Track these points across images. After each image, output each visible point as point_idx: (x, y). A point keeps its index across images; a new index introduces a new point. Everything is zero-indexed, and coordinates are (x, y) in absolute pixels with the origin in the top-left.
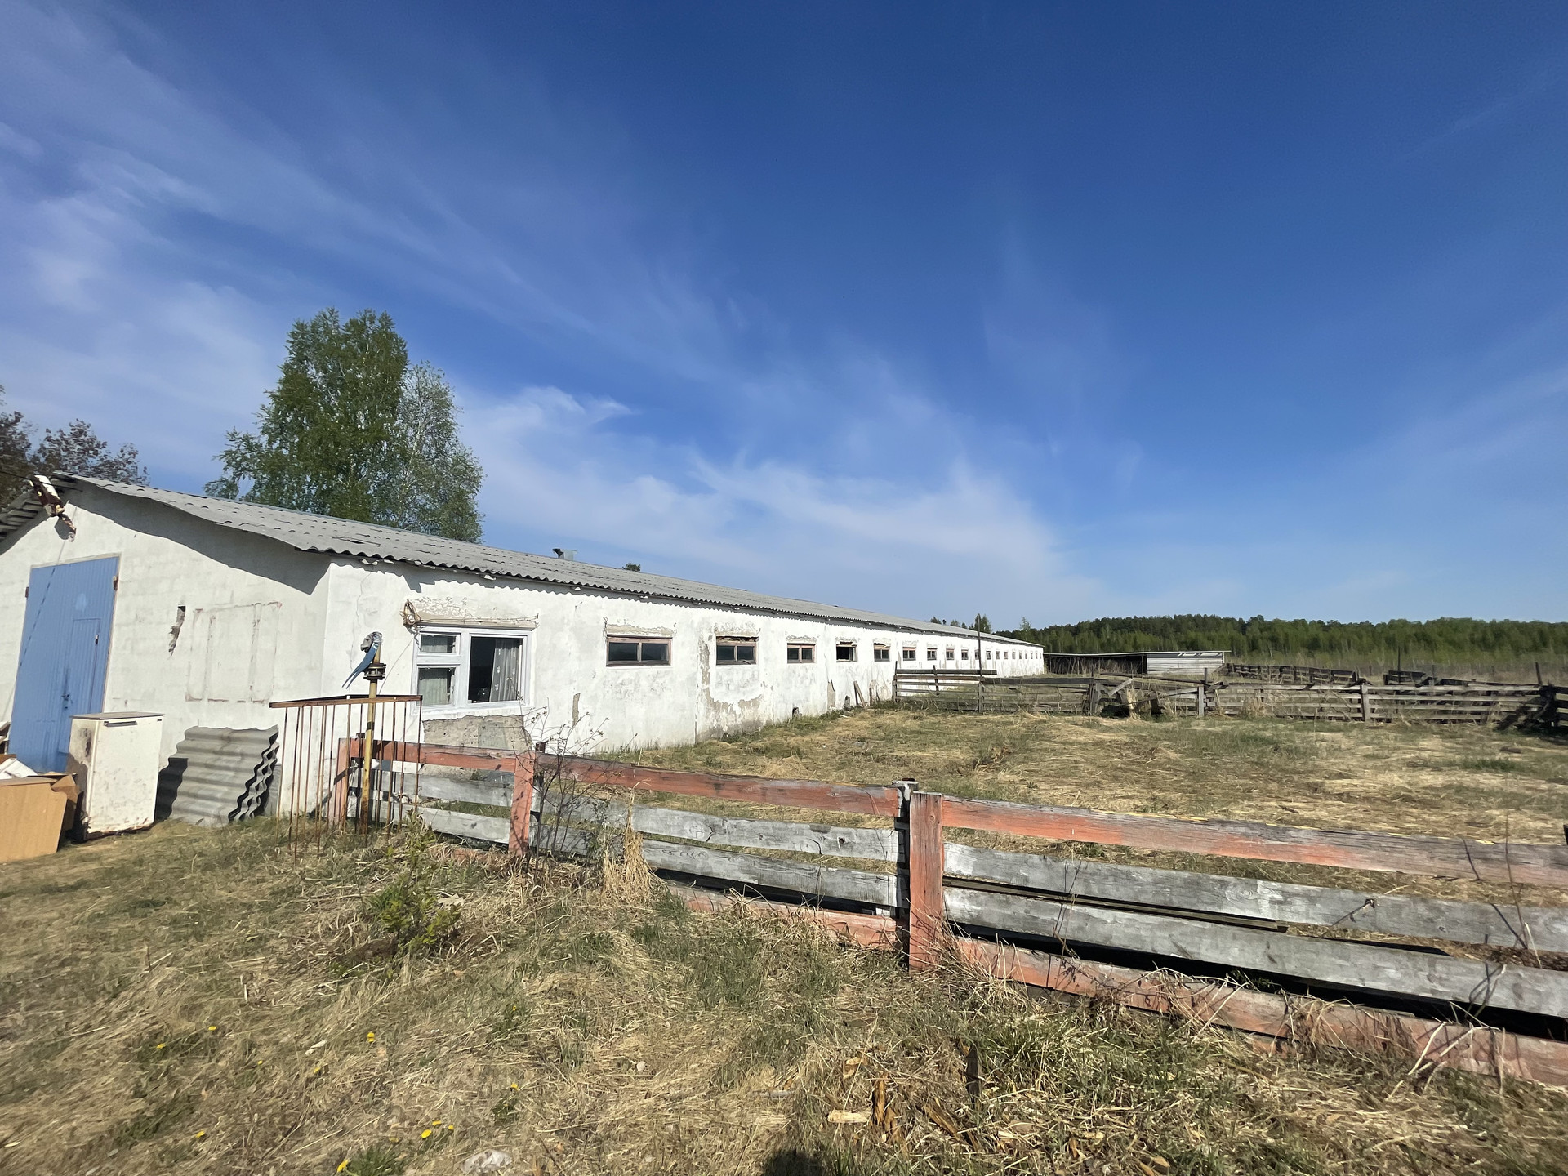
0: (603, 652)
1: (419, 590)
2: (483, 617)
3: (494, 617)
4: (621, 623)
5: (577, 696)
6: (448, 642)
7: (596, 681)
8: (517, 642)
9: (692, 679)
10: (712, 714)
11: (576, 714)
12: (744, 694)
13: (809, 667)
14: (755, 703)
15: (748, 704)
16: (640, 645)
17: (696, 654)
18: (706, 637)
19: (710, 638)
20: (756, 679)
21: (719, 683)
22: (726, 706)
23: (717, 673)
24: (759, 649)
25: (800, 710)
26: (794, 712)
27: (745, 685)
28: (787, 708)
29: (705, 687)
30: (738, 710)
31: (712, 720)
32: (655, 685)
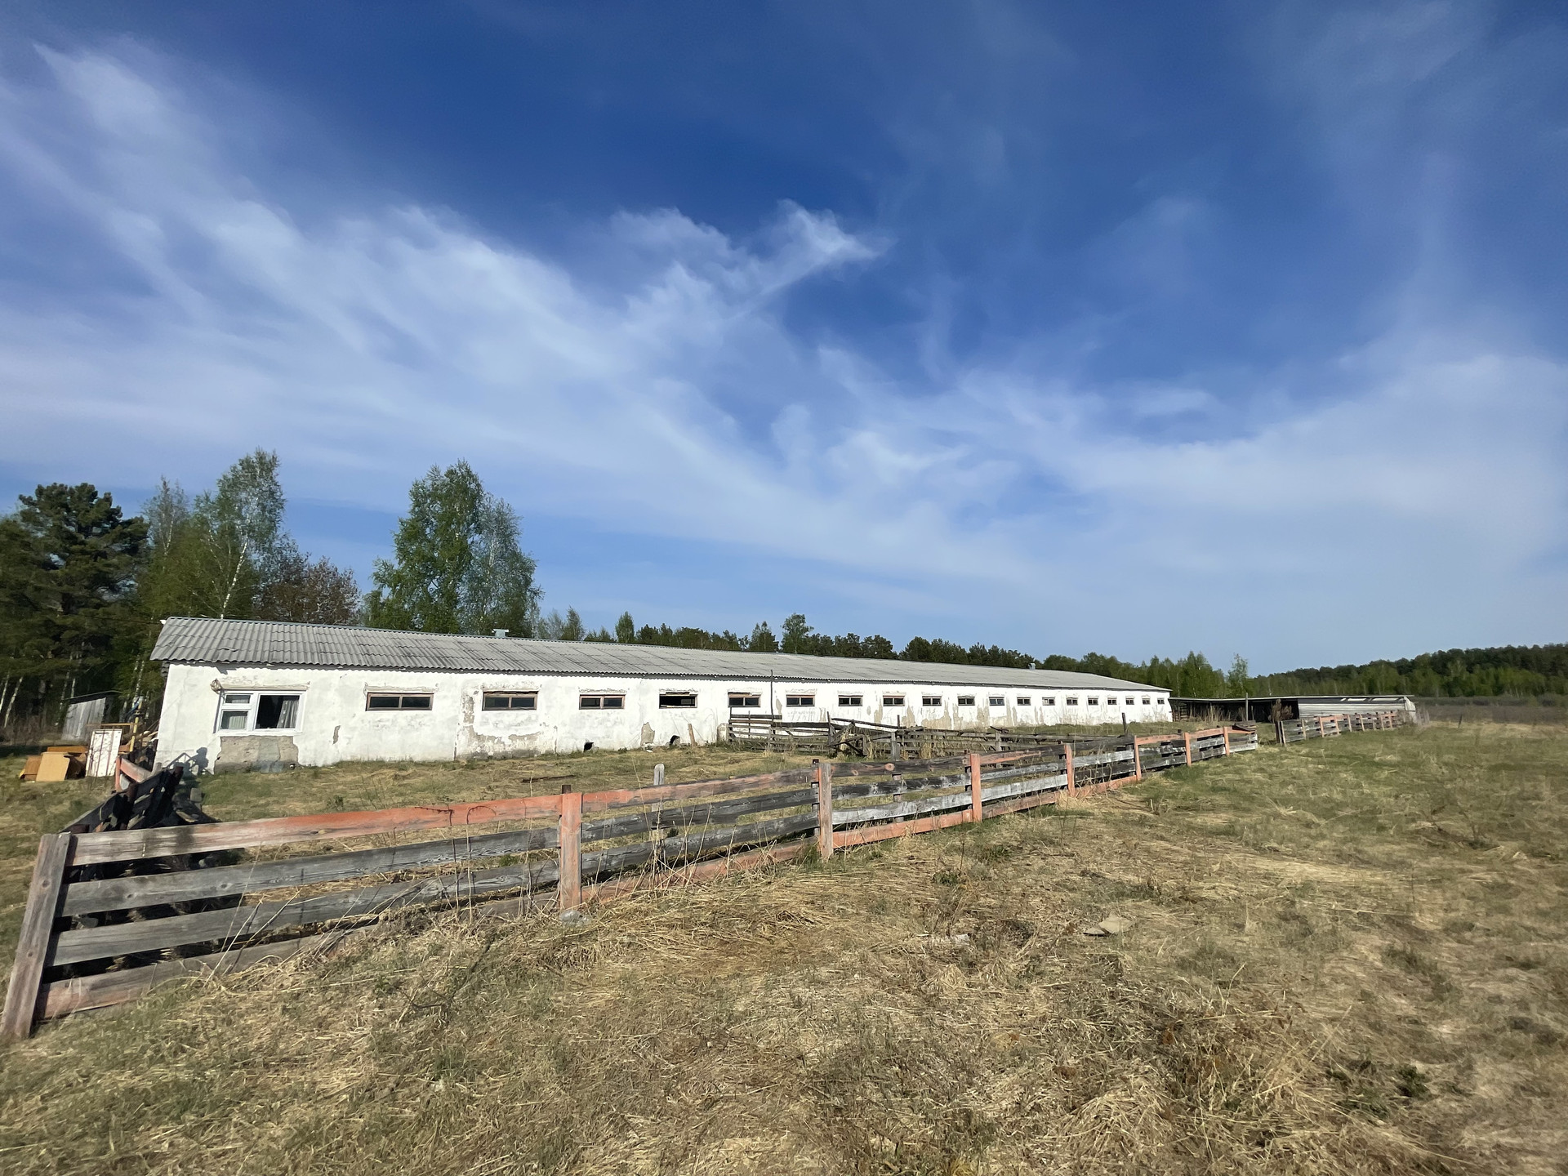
0: (363, 701)
1: (226, 673)
2: (268, 685)
3: (276, 685)
4: (382, 685)
5: (337, 728)
6: (247, 698)
7: (355, 719)
8: (297, 698)
9: (454, 720)
10: (475, 743)
11: (336, 738)
12: (517, 730)
13: (613, 713)
14: (531, 737)
15: (521, 738)
16: (401, 699)
17: (459, 703)
18: (471, 692)
19: (476, 693)
20: (536, 721)
21: (485, 722)
22: (492, 738)
23: (483, 717)
24: (540, 700)
25: (597, 744)
26: (588, 746)
27: (519, 724)
28: (577, 742)
29: (468, 724)
30: (508, 742)
31: (474, 747)
32: (413, 723)
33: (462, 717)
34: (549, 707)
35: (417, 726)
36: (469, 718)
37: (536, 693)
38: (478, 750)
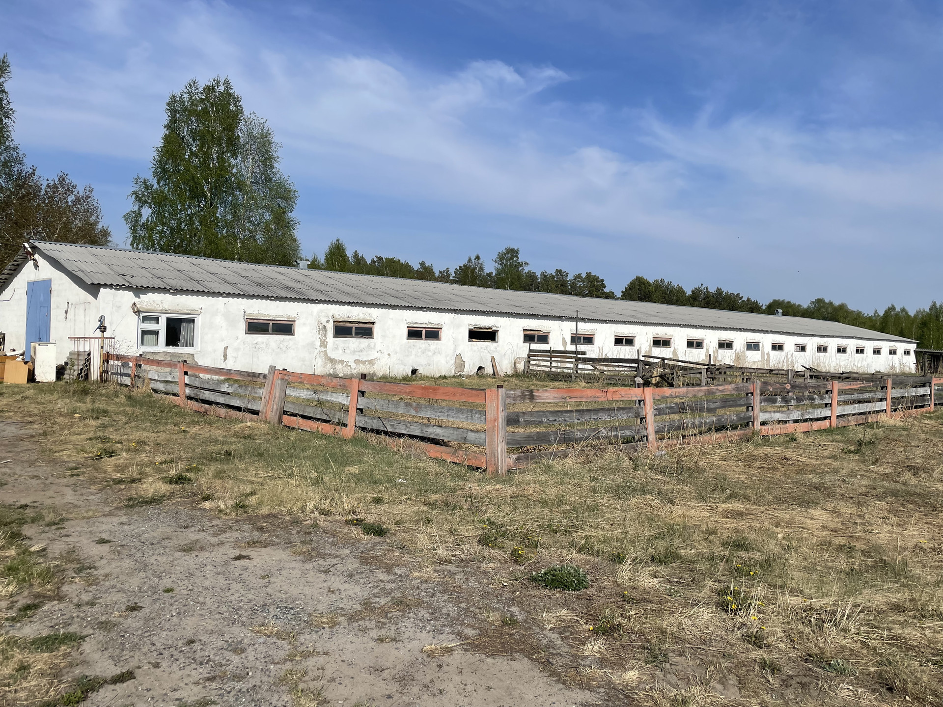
0: (243, 326)
1: (139, 298)
2: (171, 309)
3: (177, 309)
4: (256, 312)
5: (227, 347)
6: (156, 320)
7: (238, 341)
8: (193, 321)
9: (312, 344)
10: (329, 365)
11: (225, 356)
12: (359, 356)
13: (432, 343)
14: (371, 362)
15: (364, 362)
16: (271, 324)
17: (315, 330)
18: (324, 321)
19: (328, 321)
20: (374, 348)
21: (336, 348)
22: (342, 362)
23: (334, 342)
24: (377, 330)
25: (421, 371)
26: (414, 372)
27: (361, 351)
28: (406, 368)
29: (323, 349)
30: (353, 365)
31: (329, 369)
32: (281, 346)
33: (318, 343)
34: (384, 337)
35: (284, 349)
36: (324, 344)
37: (373, 323)
38: (331, 371)
